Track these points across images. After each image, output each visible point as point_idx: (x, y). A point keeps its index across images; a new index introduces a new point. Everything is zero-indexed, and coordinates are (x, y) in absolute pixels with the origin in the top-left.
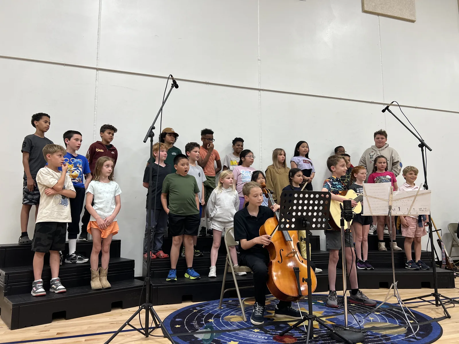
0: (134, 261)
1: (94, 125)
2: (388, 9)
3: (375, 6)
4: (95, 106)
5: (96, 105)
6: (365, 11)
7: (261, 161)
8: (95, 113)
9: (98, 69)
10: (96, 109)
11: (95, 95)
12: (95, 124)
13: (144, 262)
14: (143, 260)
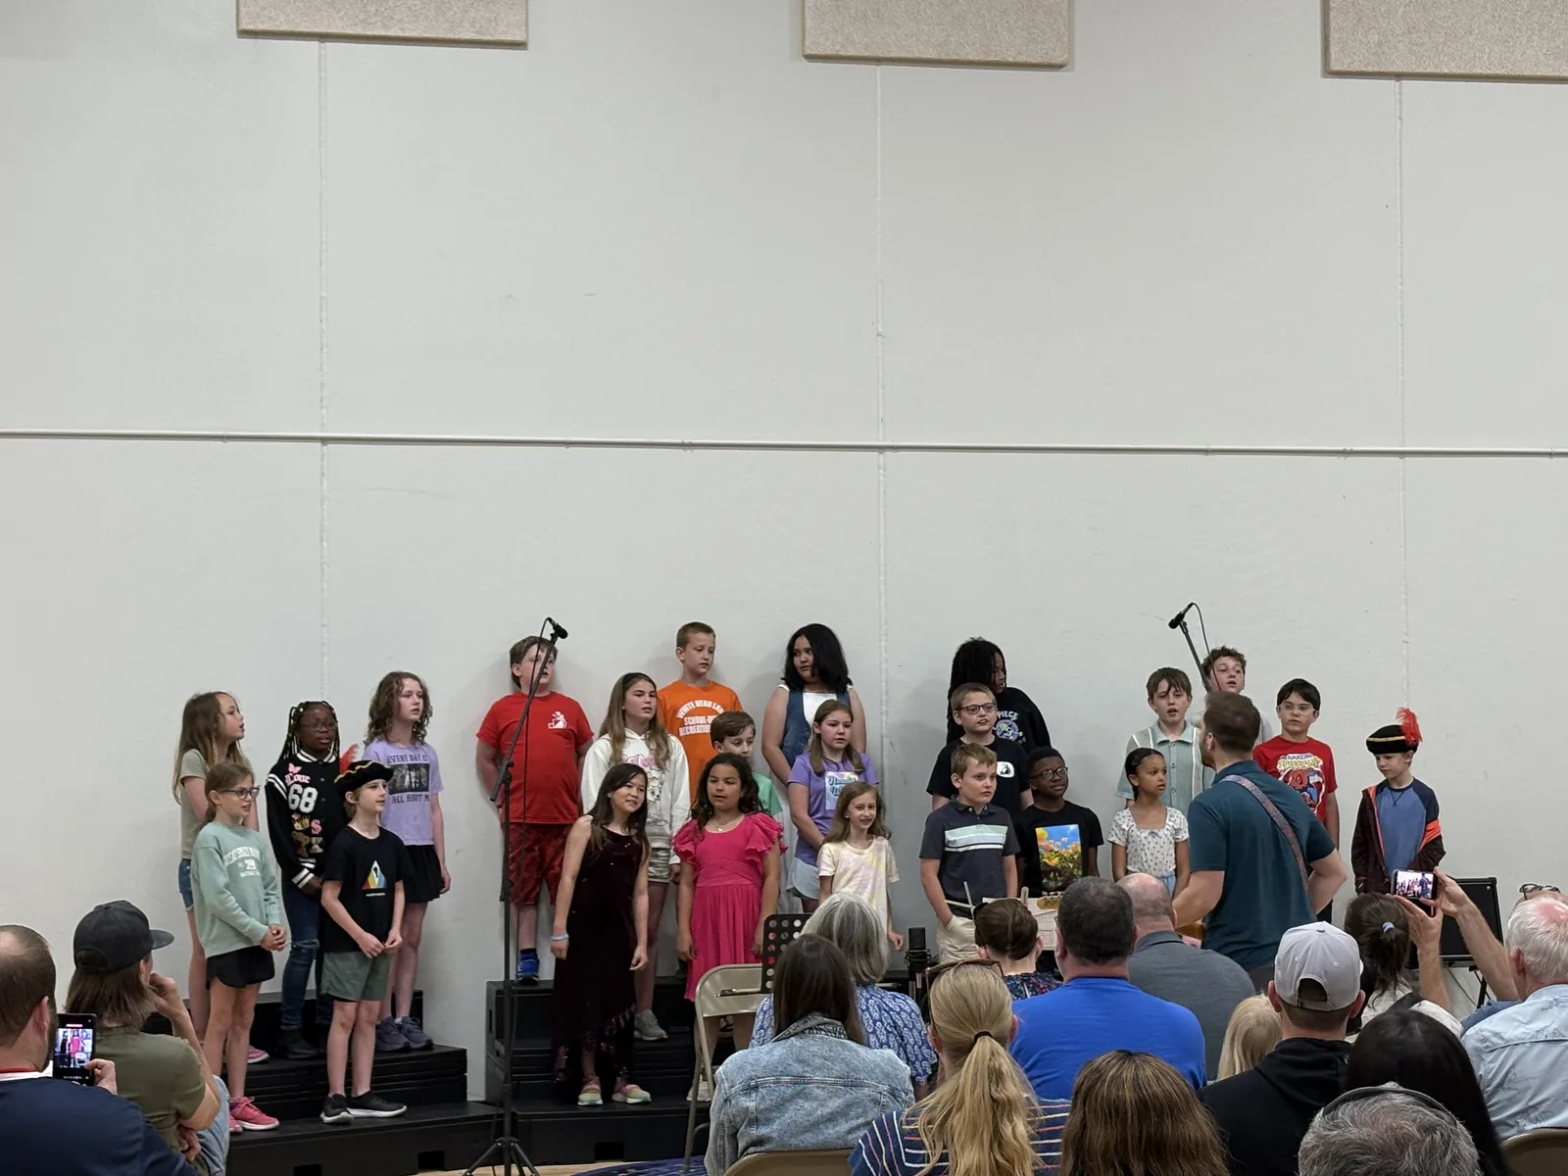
0: (464, 1052)
1: (323, 625)
2: (1440, 47)
3: (1380, 45)
4: (322, 563)
5: (325, 560)
6: (1330, 73)
7: (884, 708)
8: (325, 584)
9: (324, 440)
10: (326, 572)
11: (322, 526)
12: (325, 622)
13: (492, 1056)
14: (487, 1049)
